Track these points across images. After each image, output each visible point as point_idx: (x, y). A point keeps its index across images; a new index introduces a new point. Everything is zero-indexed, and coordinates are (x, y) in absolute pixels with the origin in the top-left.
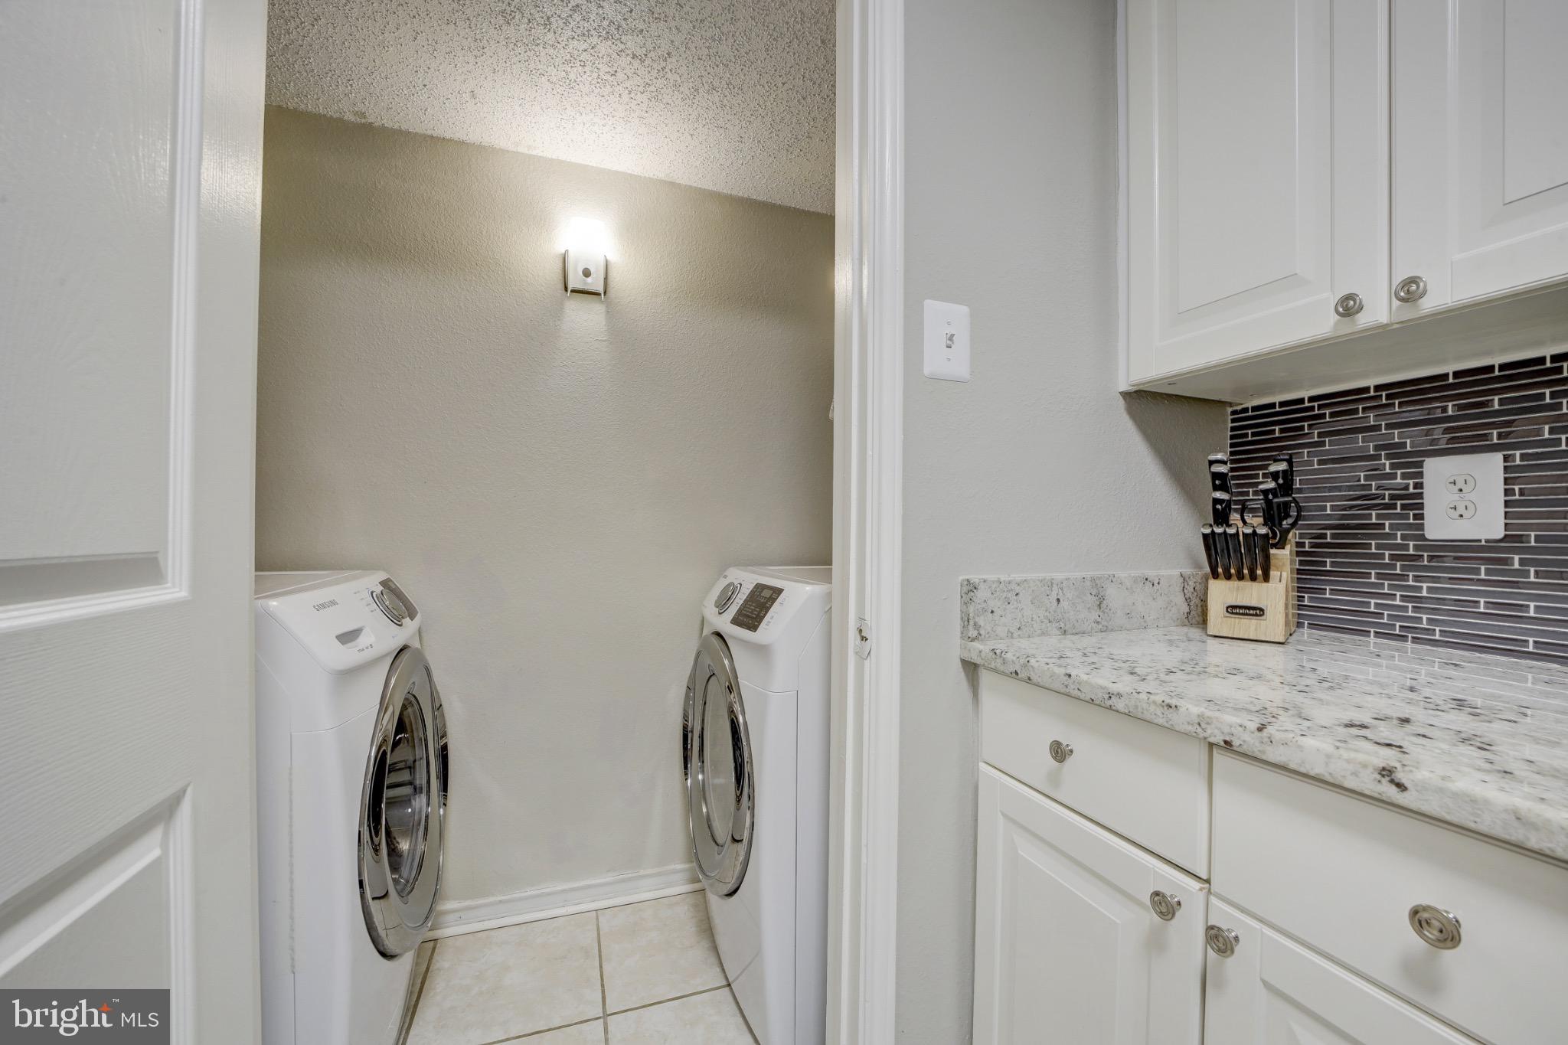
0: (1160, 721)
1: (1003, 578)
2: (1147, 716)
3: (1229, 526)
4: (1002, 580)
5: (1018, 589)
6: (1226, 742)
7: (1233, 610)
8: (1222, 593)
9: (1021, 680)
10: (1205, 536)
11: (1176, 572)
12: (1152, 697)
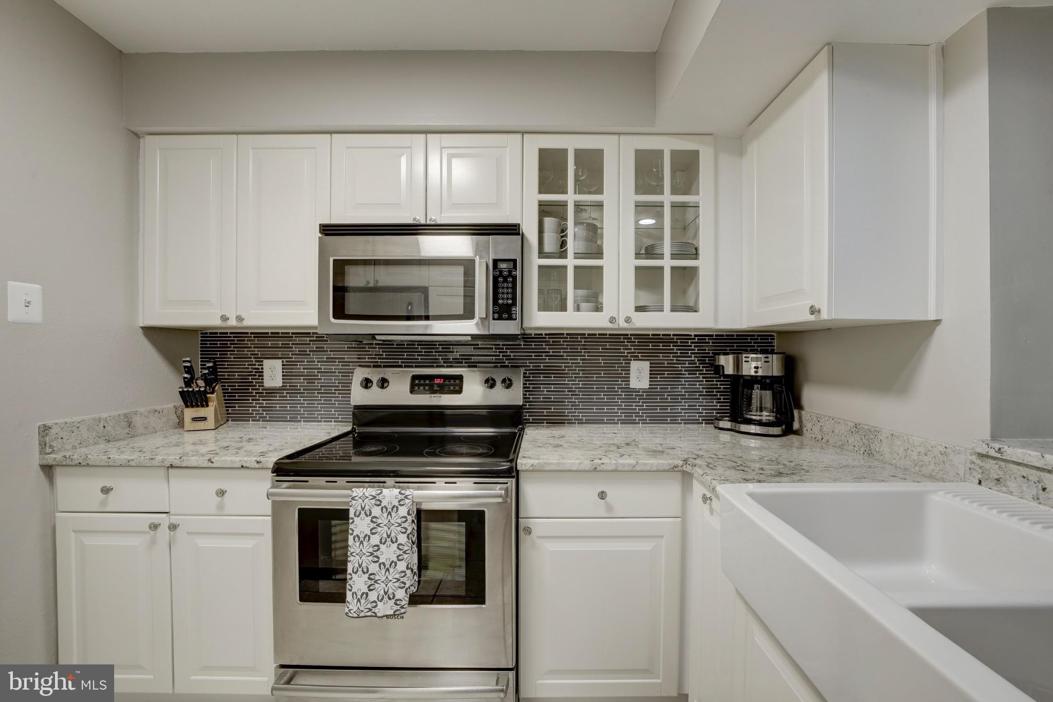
0: (149, 465)
1: (68, 420)
2: (144, 465)
3: (191, 387)
4: (68, 422)
5: (78, 425)
6: (171, 465)
7: (195, 419)
8: (190, 413)
9: (84, 466)
10: (180, 392)
11: (171, 406)
12: (146, 458)
